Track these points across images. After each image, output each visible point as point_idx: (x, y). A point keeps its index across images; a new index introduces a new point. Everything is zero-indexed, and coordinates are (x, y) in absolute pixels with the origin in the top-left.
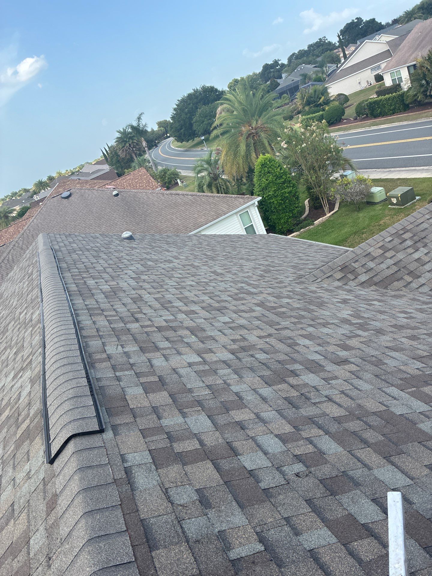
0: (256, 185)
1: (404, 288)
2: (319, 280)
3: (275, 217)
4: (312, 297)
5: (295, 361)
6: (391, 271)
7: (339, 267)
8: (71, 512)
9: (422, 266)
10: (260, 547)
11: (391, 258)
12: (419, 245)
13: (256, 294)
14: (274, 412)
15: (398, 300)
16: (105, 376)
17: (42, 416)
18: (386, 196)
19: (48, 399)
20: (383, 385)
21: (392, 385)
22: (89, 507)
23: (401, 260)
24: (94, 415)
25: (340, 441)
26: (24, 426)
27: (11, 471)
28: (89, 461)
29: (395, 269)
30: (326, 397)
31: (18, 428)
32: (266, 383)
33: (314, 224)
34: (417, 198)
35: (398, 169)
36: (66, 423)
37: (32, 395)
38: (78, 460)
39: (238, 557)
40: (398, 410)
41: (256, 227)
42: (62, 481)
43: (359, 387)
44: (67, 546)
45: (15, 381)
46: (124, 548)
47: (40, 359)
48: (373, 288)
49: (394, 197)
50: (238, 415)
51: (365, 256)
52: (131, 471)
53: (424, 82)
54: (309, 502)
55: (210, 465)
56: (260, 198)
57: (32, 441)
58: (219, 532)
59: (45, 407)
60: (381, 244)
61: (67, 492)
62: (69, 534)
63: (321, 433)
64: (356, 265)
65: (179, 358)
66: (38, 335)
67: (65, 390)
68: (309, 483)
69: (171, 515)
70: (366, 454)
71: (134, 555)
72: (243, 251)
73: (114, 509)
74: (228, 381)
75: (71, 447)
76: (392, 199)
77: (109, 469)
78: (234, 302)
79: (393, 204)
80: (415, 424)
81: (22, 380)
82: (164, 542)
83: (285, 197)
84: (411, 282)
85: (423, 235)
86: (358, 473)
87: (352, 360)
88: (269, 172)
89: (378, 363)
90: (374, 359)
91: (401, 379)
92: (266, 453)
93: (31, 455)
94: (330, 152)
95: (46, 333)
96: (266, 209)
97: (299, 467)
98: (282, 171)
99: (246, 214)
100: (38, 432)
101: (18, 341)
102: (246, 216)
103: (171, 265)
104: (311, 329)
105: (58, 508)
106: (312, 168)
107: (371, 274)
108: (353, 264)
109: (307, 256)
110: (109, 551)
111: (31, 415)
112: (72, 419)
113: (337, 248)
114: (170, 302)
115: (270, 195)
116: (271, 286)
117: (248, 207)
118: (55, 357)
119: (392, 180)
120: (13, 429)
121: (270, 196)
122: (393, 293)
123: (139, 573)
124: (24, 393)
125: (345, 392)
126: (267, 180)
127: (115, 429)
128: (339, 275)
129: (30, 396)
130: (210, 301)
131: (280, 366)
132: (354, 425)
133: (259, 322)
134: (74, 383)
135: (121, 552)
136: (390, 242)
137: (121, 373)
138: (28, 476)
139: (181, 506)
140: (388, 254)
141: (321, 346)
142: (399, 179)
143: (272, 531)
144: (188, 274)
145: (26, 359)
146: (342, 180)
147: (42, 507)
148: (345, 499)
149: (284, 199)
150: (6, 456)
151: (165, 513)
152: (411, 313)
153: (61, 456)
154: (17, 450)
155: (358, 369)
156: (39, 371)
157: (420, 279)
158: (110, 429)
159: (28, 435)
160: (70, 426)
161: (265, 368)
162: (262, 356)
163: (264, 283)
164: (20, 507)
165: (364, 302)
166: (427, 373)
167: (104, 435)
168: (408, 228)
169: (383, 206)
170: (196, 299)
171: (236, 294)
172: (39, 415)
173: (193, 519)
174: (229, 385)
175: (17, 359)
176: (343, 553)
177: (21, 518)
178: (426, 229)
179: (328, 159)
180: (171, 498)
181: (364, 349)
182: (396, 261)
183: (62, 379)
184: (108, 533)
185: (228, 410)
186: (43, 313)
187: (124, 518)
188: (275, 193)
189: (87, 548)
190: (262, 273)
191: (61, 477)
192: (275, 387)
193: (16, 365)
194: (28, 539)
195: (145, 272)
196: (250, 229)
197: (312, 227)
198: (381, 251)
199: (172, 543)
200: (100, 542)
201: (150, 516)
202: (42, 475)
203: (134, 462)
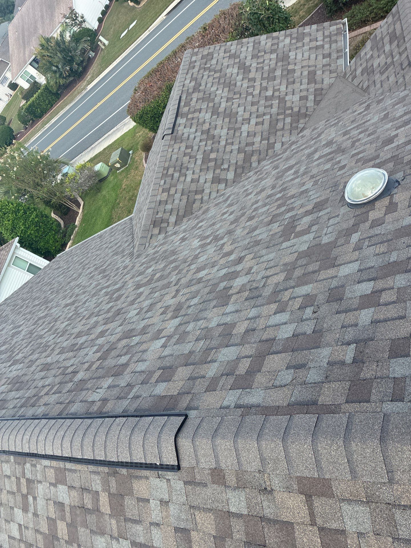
0: (3, 232)
1: (202, 205)
2: (147, 244)
3: (42, 244)
4: (161, 255)
5: (217, 285)
6: (185, 201)
7: (151, 226)
9: (198, 182)
10: (353, 346)
11: (176, 193)
12: (183, 171)
13: (123, 286)
14: (253, 309)
15: (209, 212)
16: (125, 406)
18: (108, 166)
19: (108, 459)
20: (277, 247)
21: (282, 243)
23: (183, 190)
24: (166, 418)
25: (306, 283)
26: (104, 501)
27: (138, 527)
28: (210, 430)
29: (185, 198)
30: (263, 278)
31: (98, 511)
32: (223, 306)
33: (76, 226)
34: (131, 152)
37: (76, 484)
38: (203, 437)
39: (352, 359)
40: (304, 247)
42: (207, 460)
43: (269, 260)
45: (31, 507)
48: (185, 220)
49: (115, 163)
50: (241, 328)
51: (159, 205)
53: (54, 68)
54: (338, 312)
55: (271, 357)
56: (17, 239)
58: (327, 364)
59: (113, 465)
60: (161, 190)
63: (291, 290)
64: (160, 215)
65: (148, 353)
68: (325, 309)
70: (323, 275)
71: (314, 414)
72: (61, 279)
74: (202, 327)
75: (184, 442)
76: (115, 165)
77: (228, 418)
78: (119, 302)
79: (118, 169)
80: (320, 244)
81: (40, 498)
83: (36, 223)
84: (202, 198)
86: (334, 283)
87: (243, 254)
88: (5, 214)
89: (257, 243)
90: (252, 244)
91: (280, 237)
92: (286, 323)
94: (40, 162)
96: (29, 243)
97: (309, 311)
98: (15, 205)
102: (18, 262)
103: (23, 333)
104: (193, 267)
105: (228, 470)
106: (37, 185)
107: (175, 213)
108: (157, 216)
109: (110, 243)
111: (100, 490)
112: (157, 434)
113: (121, 223)
114: (74, 345)
116: (123, 274)
117: (14, 253)
119: (100, 154)
120: (91, 518)
121: (23, 231)
122: (201, 212)
123: (329, 414)
124: (63, 495)
125: (267, 267)
126: (9, 221)
127: (189, 408)
128: (156, 231)
129: (75, 488)
130: (100, 318)
131: (214, 294)
132: (298, 272)
133: (157, 293)
134: (116, 428)
135: (307, 421)
136: (165, 183)
137: (131, 394)
138: (165, 503)
140: (172, 191)
141: (215, 266)
142: (105, 149)
143: (346, 337)
144: (50, 323)
145: (18, 487)
146: (69, 178)
147: (210, 490)
148: (348, 294)
149: (37, 224)
150: (115, 532)
152: (228, 211)
153: (182, 456)
154: (123, 515)
155: (253, 254)
156: (57, 468)
157: (205, 192)
158: (187, 412)
160: (163, 437)
161: (208, 302)
162: (195, 301)
163: (115, 278)
164: (187, 519)
165: (194, 230)
166: (286, 223)
169: (113, 174)
170: (88, 326)
171: (111, 298)
172: (111, 477)
173: (309, 376)
174: (207, 328)
176: (384, 308)
177: (198, 521)
179: (43, 170)
181: (239, 245)
182: (181, 192)
185: (230, 334)
187: (280, 415)
188: (25, 225)
190: (101, 275)
192: (231, 302)
194: (227, 514)
195: (11, 355)
196: (32, 269)
197: (77, 229)
198: (166, 194)
199: (319, 392)
200: (290, 433)
201: (288, 400)
202: (179, 485)
203: (233, 401)
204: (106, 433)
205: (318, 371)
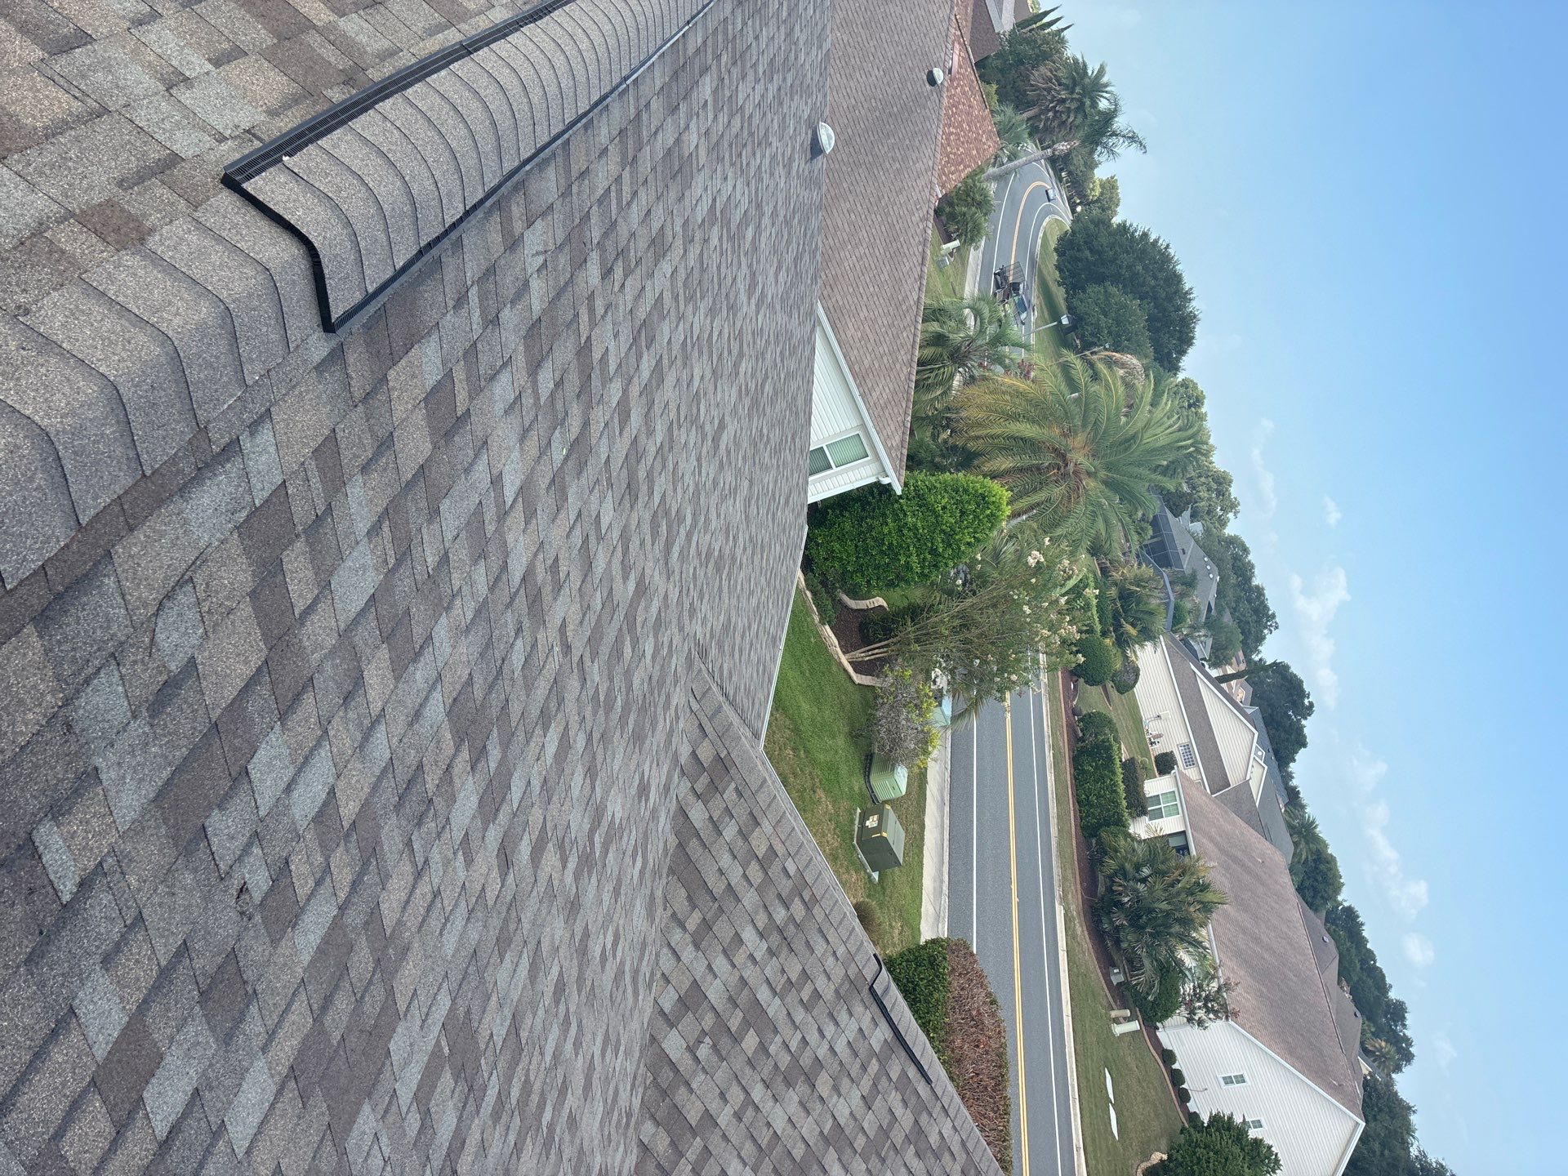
0: (933, 479)
1: (669, 912)
2: (695, 706)
3: (847, 526)
4: (655, 708)
5: (506, 745)
6: (711, 879)
7: (725, 752)
8: (107, 324)
9: (724, 951)
10: (67, 890)
11: (745, 876)
12: (775, 939)
13: (667, 564)
14: (387, 755)
15: (643, 912)
18: (886, 802)
19: (401, 99)
20: (456, 976)
21: (453, 1000)
22: (133, 389)
23: (738, 900)
24: (369, 288)
25: (321, 952)
28: (251, 328)
29: (718, 888)
30: (426, 861)
32: (455, 700)
33: (824, 624)
35: (947, 822)
36: (344, 207)
38: (250, 295)
39: (41, 848)
40: (398, 1044)
41: (824, 478)
42: (185, 247)
43: (448, 925)
44: (13, 345)
46: (37, 546)
48: (673, 841)
49: (880, 820)
50: (377, 675)
51: (751, 813)
52: (228, 460)
53: (1146, 871)
54: (184, 949)
55: (256, 661)
56: (898, 490)
57: (270, 56)
58: (96, 769)
59: (377, 92)
60: (779, 849)
61: (160, 286)
62: (47, 344)
63: (342, 895)
64: (730, 794)
65: (513, 438)
67: (431, 161)
68: (225, 923)
69: (126, 626)
70: (300, 1018)
71: (22, 581)
72: (769, 479)
73: (133, 465)
74: (458, 602)
75: (280, 252)
76: (876, 817)
77: (231, 396)
78: (647, 516)
79: (864, 817)
80: (369, 1095)
82: (59, 642)
83: (897, 554)
84: (684, 928)
85: (799, 945)
86: (254, 1026)
87: (510, 878)
88: (963, 513)
89: (503, 942)
90: (512, 927)
91: (468, 1012)
92: (288, 789)
93: (233, 70)
94: (1001, 671)
96: (869, 503)
97: (259, 880)
98: (963, 548)
99: (858, 451)
100: (301, 79)
102: (856, 450)
103: (743, 297)
104: (580, 742)
105: (106, 258)
106: (965, 623)
107: (706, 833)
108: (733, 785)
109: (751, 645)
110: (26, 508)
111: (342, 23)
112: (358, 227)
113: (766, 707)
114: (651, 341)
115: (905, 515)
116: (685, 592)
117: (878, 458)
118: (516, 84)
119: (921, 810)
121: (901, 516)
122: (659, 893)
125: (438, 900)
126: (944, 508)
127: (337, 356)
128: (706, 753)
130: (652, 450)
131: (494, 712)
132: (362, 960)
133: (599, 606)
134: (449, 183)
135: (25, 543)
136: (785, 870)
137: (477, 300)
138: (174, 81)
139: (152, 640)
140: (754, 871)
141: (542, 787)
142: (922, 826)
143: (106, 898)
144: (720, 357)
146: (930, 698)
147: (100, 182)
148: (197, 1029)
149: (893, 552)
151: (130, 607)
152: (614, 956)
155: (490, 903)
156: (471, 21)
157: (691, 948)
158: (333, 343)
159: (285, 31)
160: (338, 230)
161: (491, 679)
162: (517, 658)
163: (691, 571)
164: (84, 77)
165: (641, 836)
166: (483, 1062)
167: (319, 334)
168: (816, 910)
169: (861, 794)
170: (658, 409)
171: (667, 513)
172: (349, 66)
173: (120, 689)
174: (448, 609)
176: (73, 1087)
177: (53, 91)
178: (812, 951)
179: (984, 662)
180: (168, 604)
181: (535, 893)
182: (737, 889)
183: (457, 136)
184: (71, 480)
185: (387, 638)
187: (110, 505)
188: (910, 529)
189: (25, 437)
190: (716, 553)
191: (193, 238)
192: (446, 725)
195: (729, 230)
196: (820, 462)
197: (817, 619)
198: (761, 851)
199: (58, 664)
200: (43, 472)
201: (119, 570)
202: (185, 144)
203: (252, 455)
204: (458, 155)
205: (106, 726)
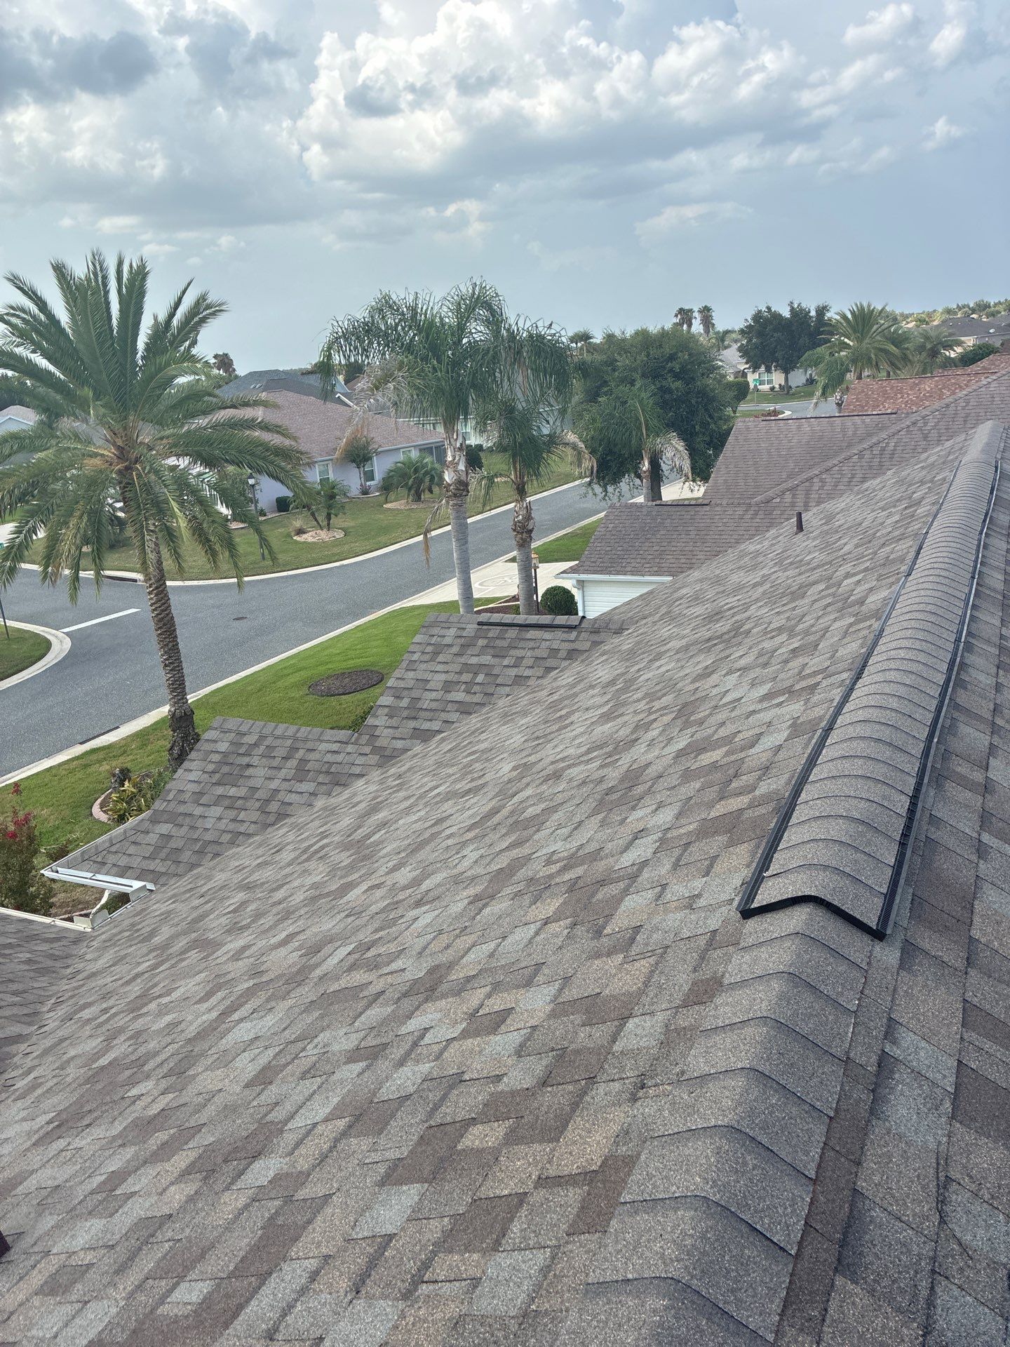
8: (728, 1040)
16: (954, 824)
17: (776, 810)
19: (807, 787)
22: (767, 1064)
24: (882, 890)
26: (735, 804)
27: (668, 867)
28: (818, 974)
31: (721, 799)
36: (815, 861)
37: (781, 755)
38: (798, 955)
42: (745, 966)
45: (765, 705)
46: (789, 1210)
47: (837, 694)
52: (892, 1072)
57: (732, 843)
59: (794, 798)
61: (742, 997)
62: (704, 1078)
66: (860, 641)
67: (852, 793)
69: (925, 1243)
71: (800, 1244)
73: (814, 1114)
75: (797, 918)
77: (848, 1026)
81: (778, 711)
82: (874, 1280)
93: (717, 868)
95: (878, 648)
100: (755, 836)
101: (814, 629)
105: (708, 1010)
110: (757, 1186)
111: (757, 793)
112: (834, 863)
118: (871, 710)
120: (712, 793)
123: (788, 1288)
124: (768, 742)
127: (909, 951)
129: (775, 755)
134: (876, 792)
135: (778, 1212)
137: (996, 840)
139: (960, 1244)
145: (809, 676)
147: (682, 979)
150: (675, 833)
151: (914, 1226)
153: (769, 917)
154: (698, 839)
156: (821, 718)
158: (898, 944)
159: (730, 826)
160: (822, 876)
164: (647, 945)
167: (878, 948)
172: (773, 805)
173: (969, 1299)
175: (791, 665)
177: (637, 964)
180: (947, 1209)
183: (858, 767)
184: (775, 1149)
186: (896, 601)
187: (823, 1153)
189: (720, 1139)
191: (747, 958)
193: (782, 676)
194: (627, 1013)
199: (891, 1300)
201: (877, 1200)
202: (714, 923)
203: (909, 1058)
